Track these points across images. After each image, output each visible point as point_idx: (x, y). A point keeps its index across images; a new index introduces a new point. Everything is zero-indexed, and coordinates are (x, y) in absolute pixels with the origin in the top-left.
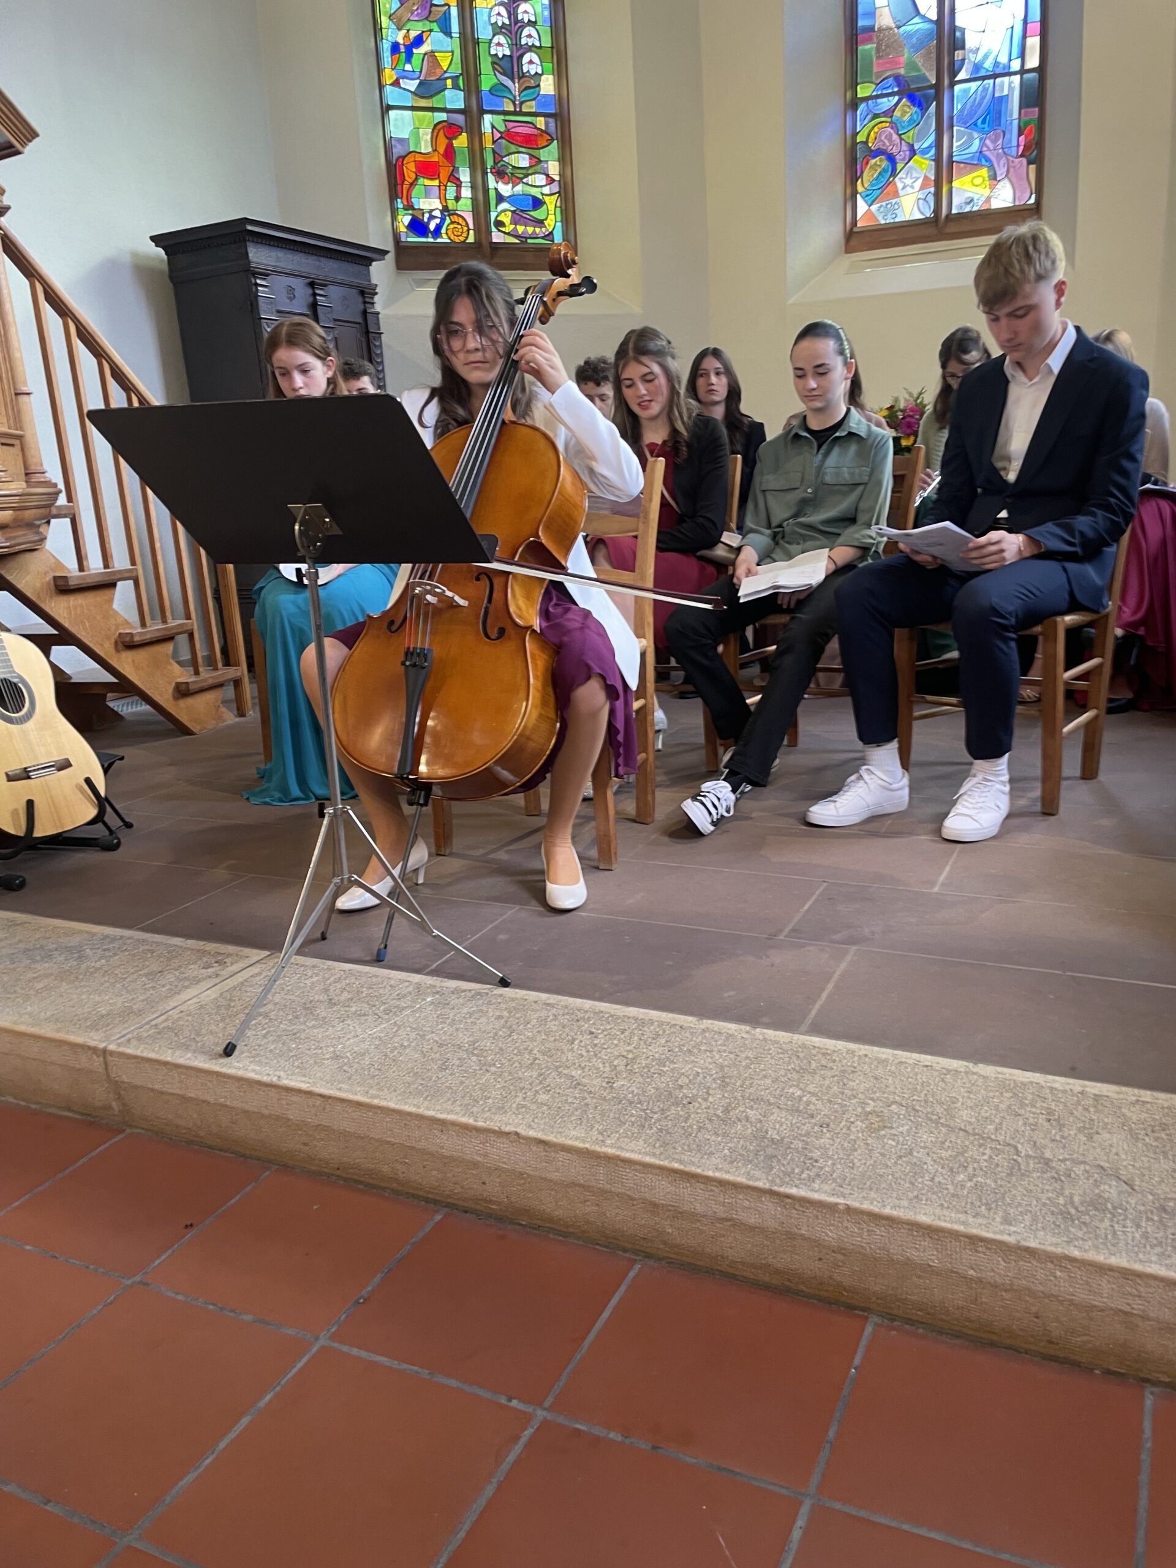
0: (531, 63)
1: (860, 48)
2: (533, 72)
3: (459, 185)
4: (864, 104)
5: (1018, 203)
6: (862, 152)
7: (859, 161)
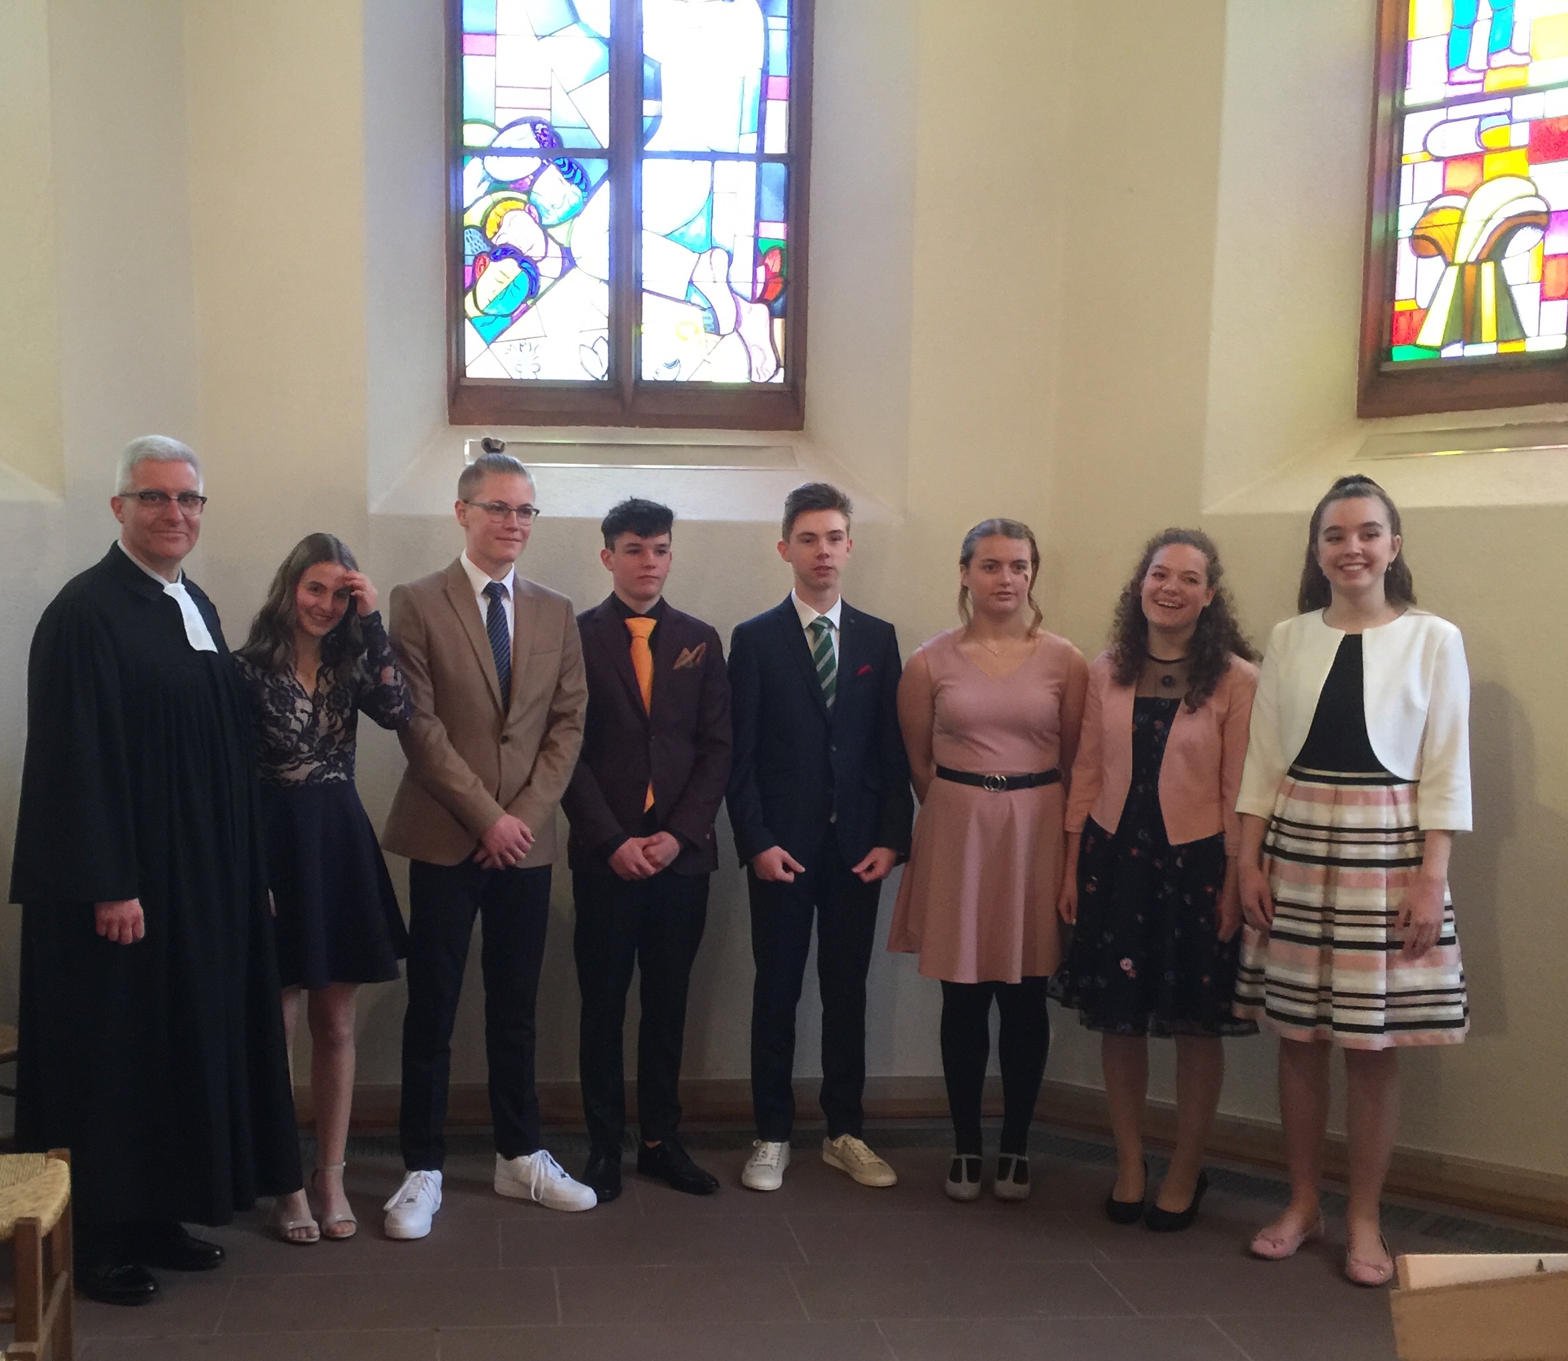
4: (476, 161)
5: (755, 378)
6: (470, 247)
7: (469, 260)
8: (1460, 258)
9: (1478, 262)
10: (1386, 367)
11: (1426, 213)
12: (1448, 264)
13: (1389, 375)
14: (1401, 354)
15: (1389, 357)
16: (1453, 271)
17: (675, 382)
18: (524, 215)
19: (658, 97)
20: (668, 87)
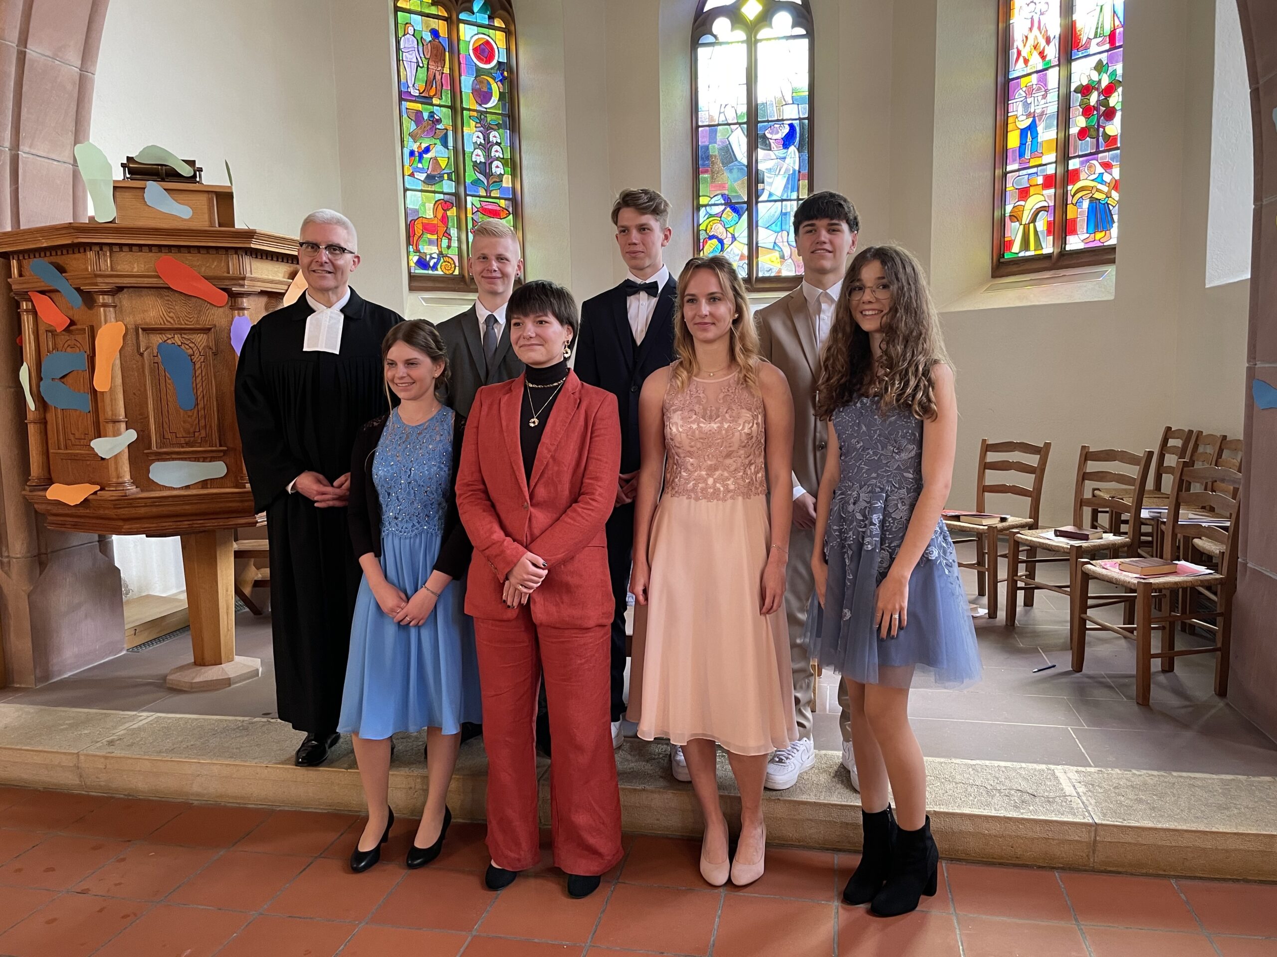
0: (497, 168)
1: (701, 176)
2: (498, 173)
3: (450, 240)
4: (704, 208)
5: (797, 274)
6: (703, 236)
7: (702, 241)
8: (1023, 223)
9: (1029, 224)
10: (1002, 260)
11: (1014, 207)
12: (1021, 224)
13: (1003, 263)
14: (1007, 256)
15: (1004, 257)
16: (1022, 227)
17: (769, 277)
18: (719, 225)
19: (763, 182)
20: (766, 179)
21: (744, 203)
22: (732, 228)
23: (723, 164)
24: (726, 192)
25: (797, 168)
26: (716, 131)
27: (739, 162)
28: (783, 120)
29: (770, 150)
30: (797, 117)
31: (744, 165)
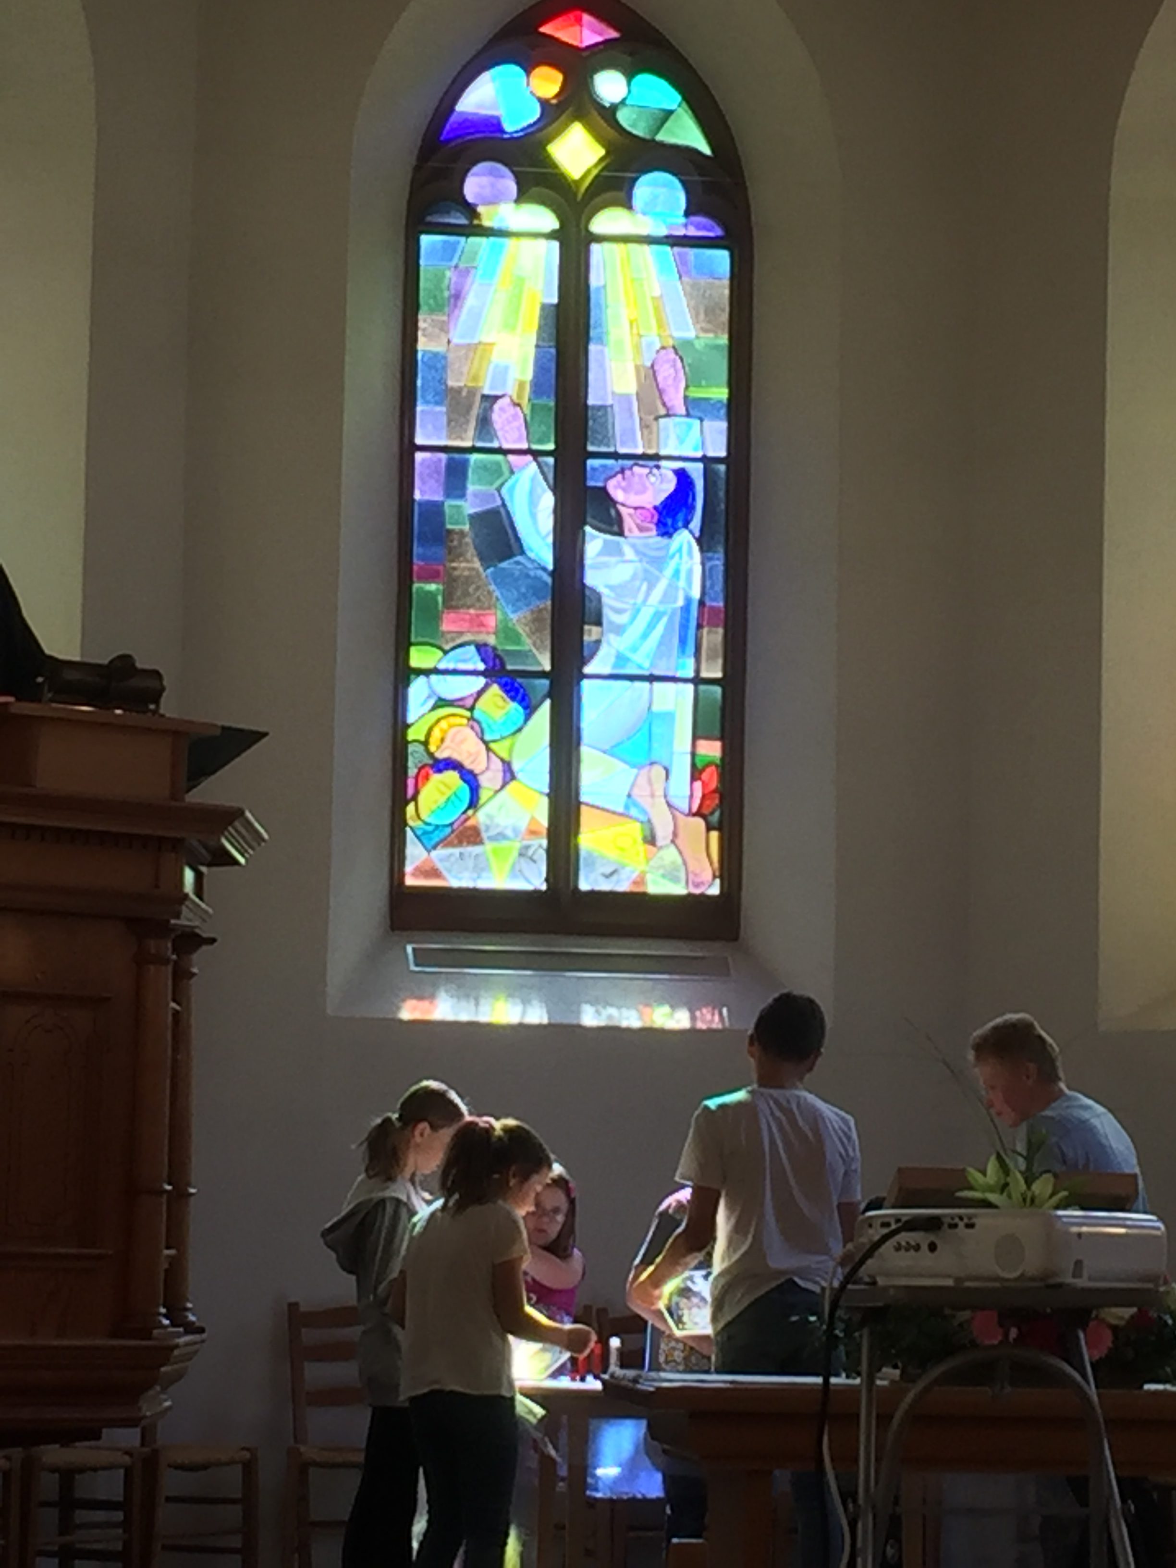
1: (416, 586)
4: (422, 679)
6: (413, 760)
7: (412, 771)
17: (612, 892)
18: (468, 731)
19: (599, 623)
20: (608, 615)
21: (542, 674)
22: (507, 743)
23: (481, 559)
24: (492, 640)
25: (696, 594)
26: (465, 464)
27: (533, 561)
28: (657, 457)
29: (621, 533)
30: (699, 454)
31: (544, 569)
